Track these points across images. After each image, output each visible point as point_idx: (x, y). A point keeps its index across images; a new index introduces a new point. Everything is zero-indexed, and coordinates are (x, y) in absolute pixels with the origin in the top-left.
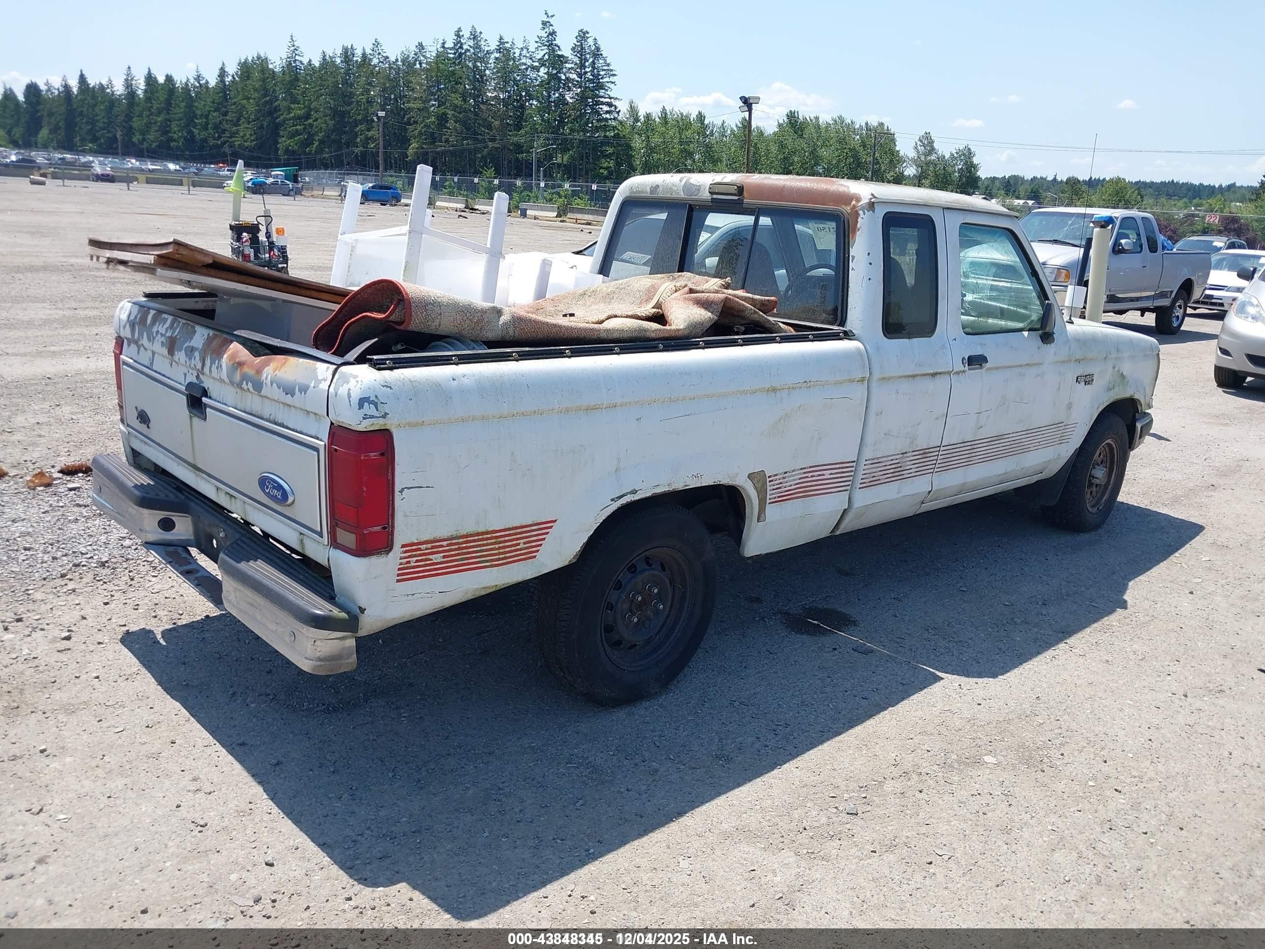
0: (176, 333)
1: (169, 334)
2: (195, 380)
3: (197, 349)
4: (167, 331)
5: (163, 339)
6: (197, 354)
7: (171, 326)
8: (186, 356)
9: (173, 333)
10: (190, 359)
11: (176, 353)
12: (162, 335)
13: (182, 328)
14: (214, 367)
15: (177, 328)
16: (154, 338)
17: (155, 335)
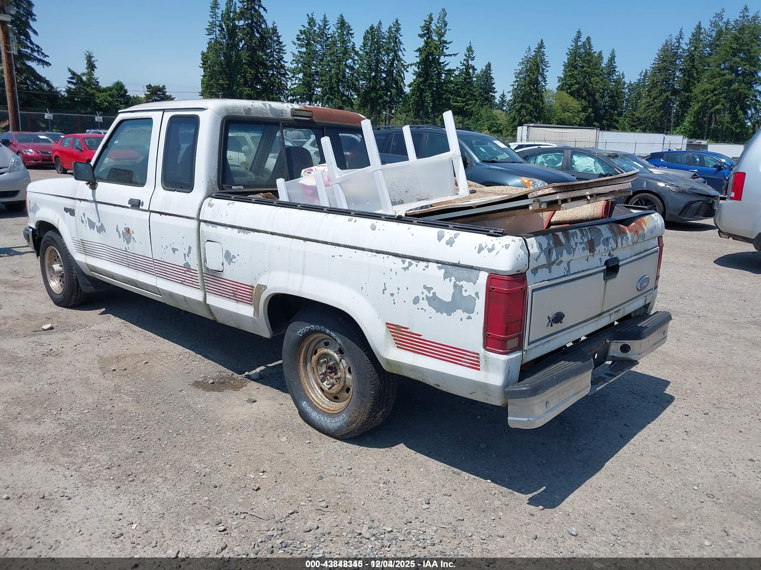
0: (590, 237)
1: (586, 240)
2: (608, 258)
3: (610, 237)
4: (583, 240)
5: (583, 245)
6: (611, 241)
7: (583, 235)
8: (604, 245)
9: (588, 237)
10: (608, 246)
11: (596, 248)
12: (581, 243)
13: (590, 232)
14: (624, 241)
15: (587, 234)
16: (574, 250)
17: (574, 247)
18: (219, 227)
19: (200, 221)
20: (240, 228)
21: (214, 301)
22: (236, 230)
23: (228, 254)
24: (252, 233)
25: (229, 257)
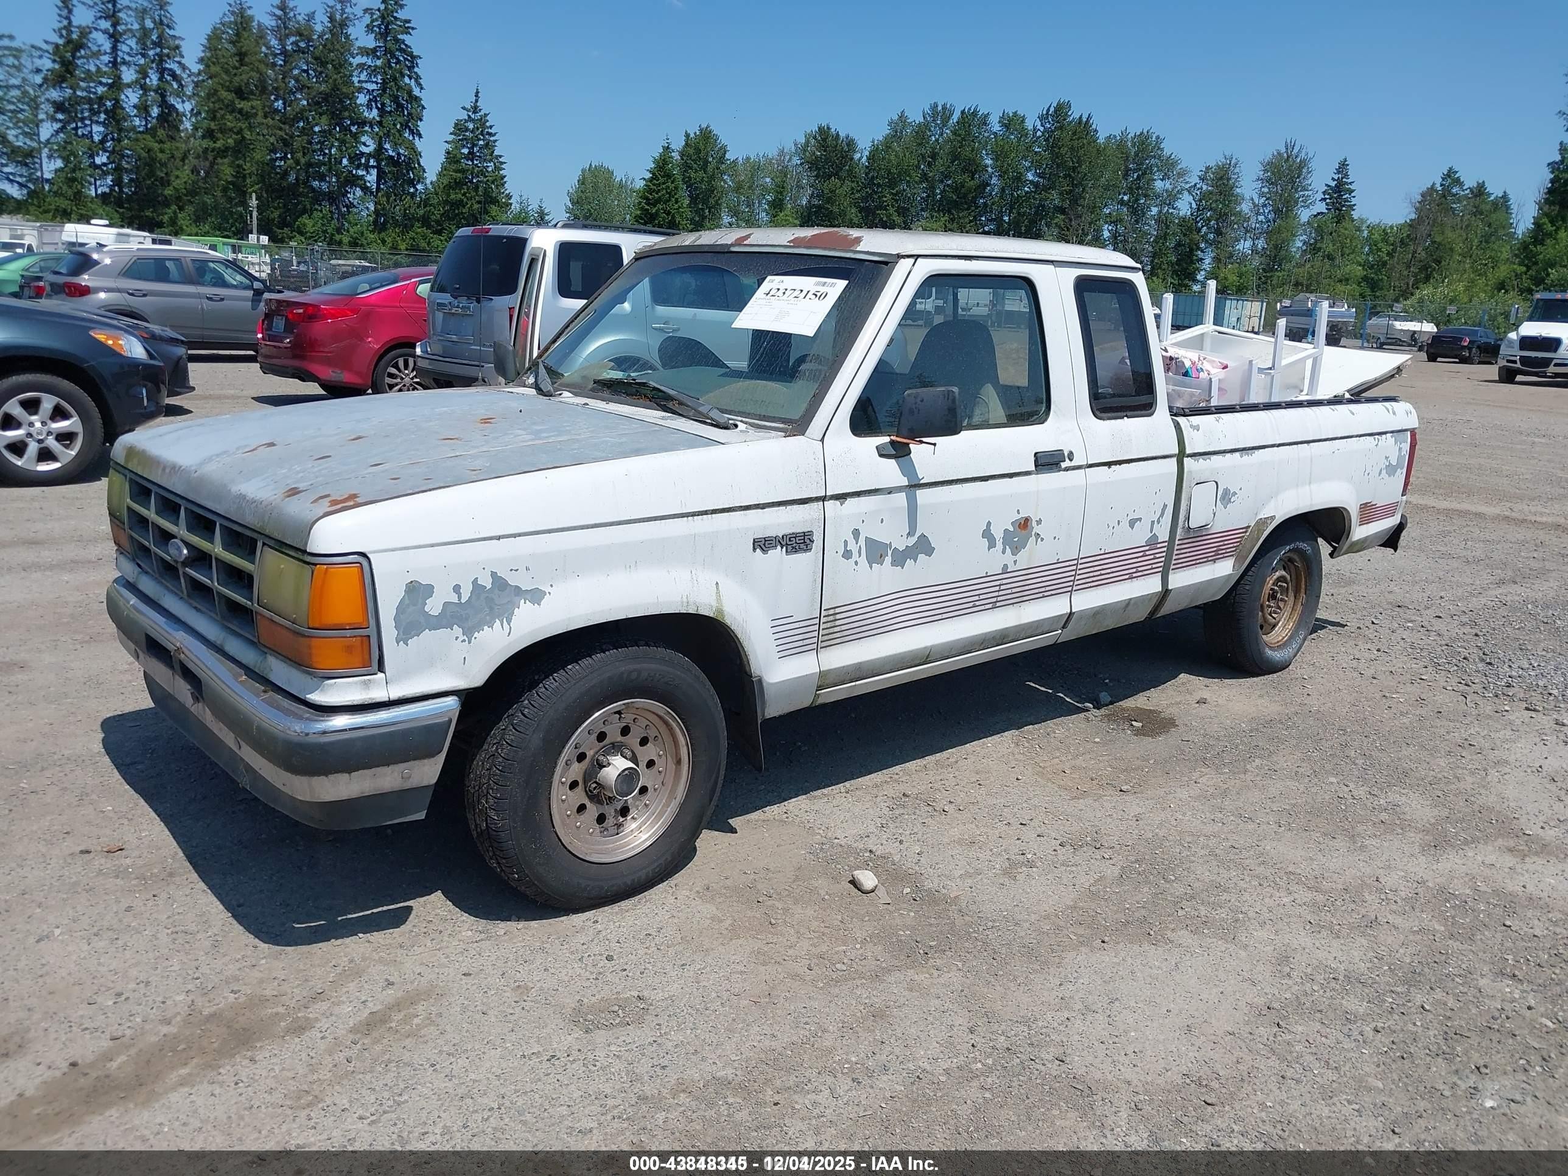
18: (1214, 457)
19: (1181, 455)
20: (1244, 449)
21: (1179, 580)
22: (1237, 454)
23: (1226, 493)
24: (1256, 452)
25: (1226, 497)
